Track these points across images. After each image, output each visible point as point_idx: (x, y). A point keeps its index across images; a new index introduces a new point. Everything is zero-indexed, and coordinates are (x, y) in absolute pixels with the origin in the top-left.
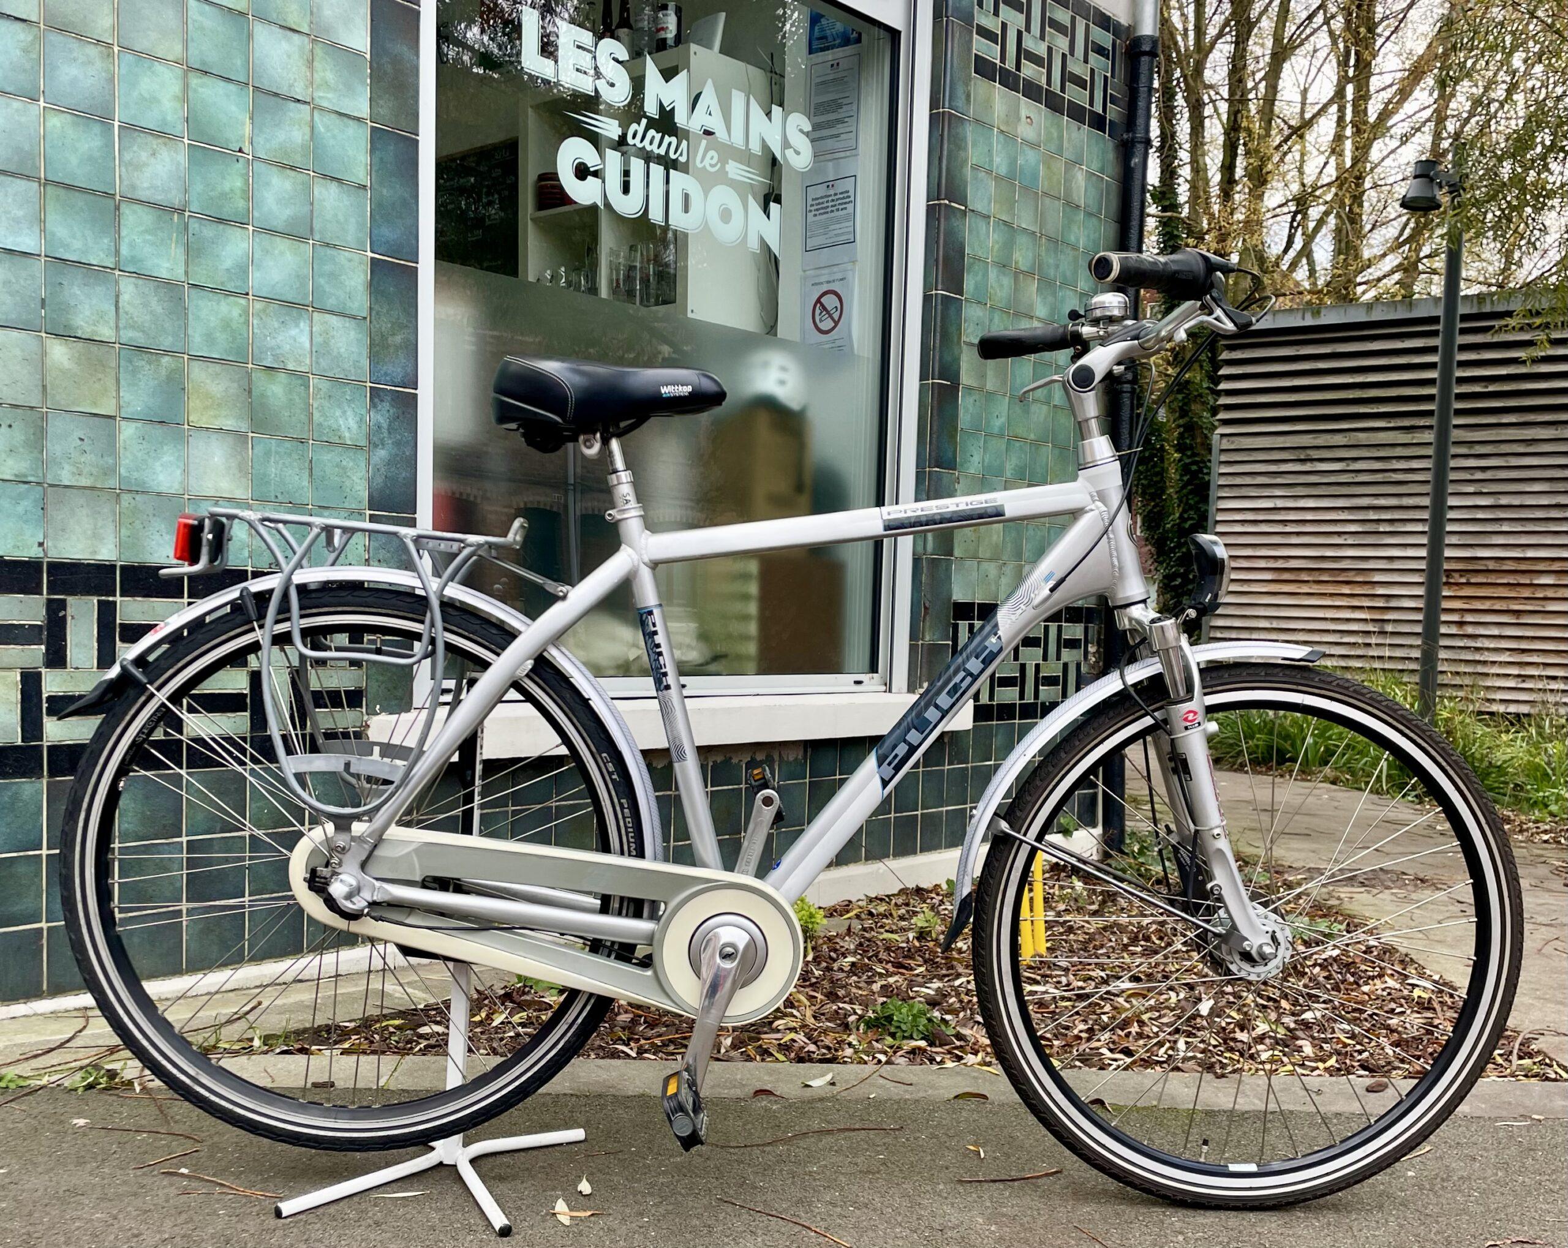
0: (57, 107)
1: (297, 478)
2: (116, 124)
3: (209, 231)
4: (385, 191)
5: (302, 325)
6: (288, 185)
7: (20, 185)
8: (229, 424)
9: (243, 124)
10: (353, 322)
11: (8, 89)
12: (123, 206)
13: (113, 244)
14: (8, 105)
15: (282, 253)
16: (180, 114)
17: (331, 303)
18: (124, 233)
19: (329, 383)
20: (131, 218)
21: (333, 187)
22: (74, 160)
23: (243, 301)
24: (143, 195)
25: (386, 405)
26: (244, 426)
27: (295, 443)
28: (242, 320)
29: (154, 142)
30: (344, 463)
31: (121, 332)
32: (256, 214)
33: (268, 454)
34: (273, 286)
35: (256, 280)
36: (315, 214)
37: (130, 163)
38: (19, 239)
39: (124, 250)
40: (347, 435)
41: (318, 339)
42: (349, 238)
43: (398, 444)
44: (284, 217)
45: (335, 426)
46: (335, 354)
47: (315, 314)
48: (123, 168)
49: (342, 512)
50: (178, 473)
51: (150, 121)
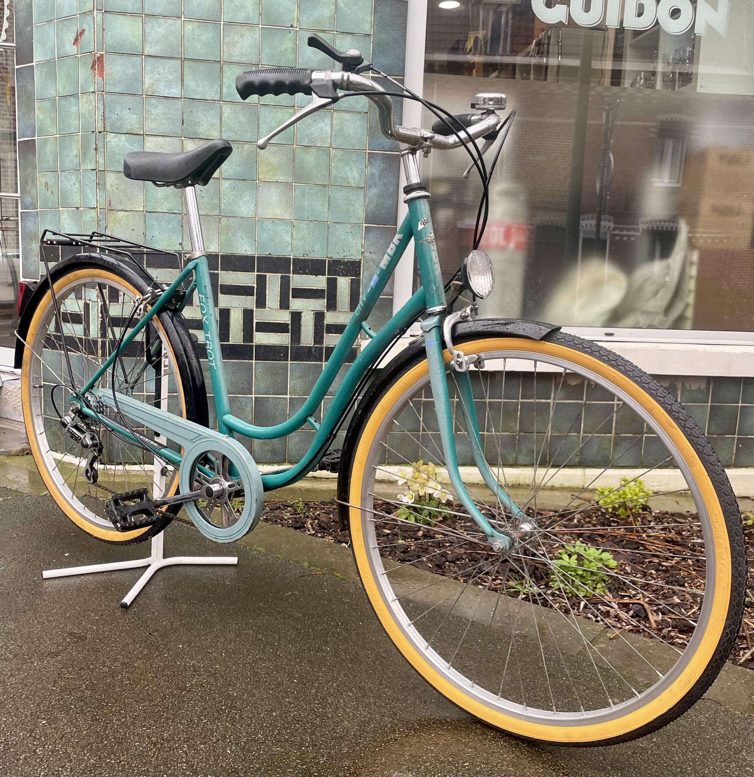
0: (190, 20)
1: (320, 207)
2: (222, 23)
5: (326, 120)
7: (172, 62)
8: (281, 179)
9: (294, 11)
10: (359, 116)
11: (167, 14)
12: (224, 66)
13: (219, 88)
14: (166, 22)
16: (258, 12)
17: (345, 106)
18: (225, 80)
19: (342, 152)
20: (229, 73)
21: (349, 39)
22: (199, 46)
23: (291, 111)
24: (235, 59)
25: (378, 163)
26: (290, 180)
27: (320, 187)
29: (243, 30)
30: (350, 197)
31: (223, 134)
32: (300, 61)
33: (303, 194)
35: (300, 98)
37: (229, 43)
38: (171, 91)
39: (225, 90)
40: (352, 181)
41: (336, 128)
43: (385, 185)
44: (316, 61)
45: (345, 177)
46: (347, 134)
47: (335, 114)
48: (225, 47)
49: (349, 226)
50: (252, 207)
51: (240, 18)
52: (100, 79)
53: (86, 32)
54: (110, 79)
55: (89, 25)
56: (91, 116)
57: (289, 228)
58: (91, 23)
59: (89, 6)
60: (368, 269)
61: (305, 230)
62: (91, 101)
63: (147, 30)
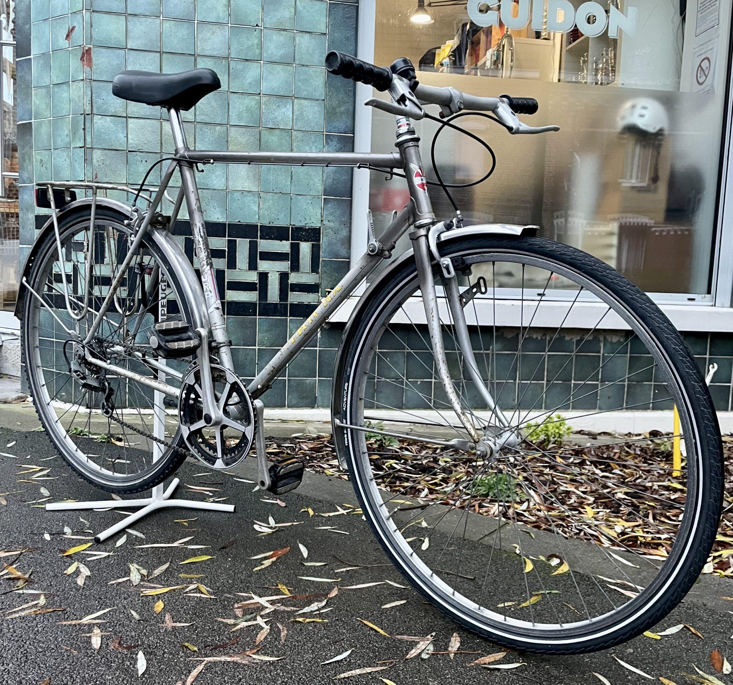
0: (168, 19)
1: (284, 181)
2: (196, 22)
3: (240, 66)
4: (336, 35)
5: (288, 106)
6: (282, 39)
7: (152, 55)
9: (258, 13)
10: (316, 102)
11: (147, 14)
12: (198, 59)
14: (146, 21)
15: (278, 72)
16: (227, 12)
17: (304, 94)
19: (303, 134)
20: (202, 64)
21: (307, 36)
22: (175, 41)
23: (257, 98)
24: (208, 53)
25: (334, 143)
28: (256, 107)
29: (214, 28)
30: (310, 173)
32: (265, 55)
33: (269, 169)
34: (273, 89)
35: (265, 87)
36: (296, 51)
37: (202, 39)
41: (297, 112)
42: (315, 61)
44: (279, 55)
46: (306, 118)
47: (296, 100)
48: (199, 42)
49: (309, 197)
50: (224, 180)
51: (212, 18)
52: (89, 69)
53: (76, 29)
54: (97, 69)
55: (79, 23)
56: (80, 101)
57: (256, 199)
58: (81, 21)
59: (79, 6)
60: (327, 235)
61: (271, 201)
62: (80, 88)
63: (130, 27)
